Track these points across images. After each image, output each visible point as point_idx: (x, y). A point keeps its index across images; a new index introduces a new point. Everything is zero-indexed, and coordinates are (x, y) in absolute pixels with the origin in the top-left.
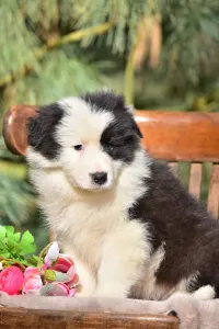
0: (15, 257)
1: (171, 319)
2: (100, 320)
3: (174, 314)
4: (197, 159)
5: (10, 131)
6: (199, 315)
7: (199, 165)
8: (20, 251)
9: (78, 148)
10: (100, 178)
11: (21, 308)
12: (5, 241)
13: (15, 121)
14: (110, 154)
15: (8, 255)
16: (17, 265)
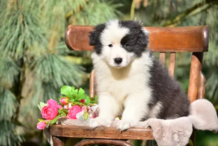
0: (77, 101)
1: (149, 130)
2: (113, 131)
3: (150, 127)
4: (164, 51)
5: (68, 38)
6: (162, 127)
7: (164, 54)
8: (79, 98)
9: (110, 46)
10: (118, 61)
11: (75, 126)
12: (72, 93)
13: (71, 33)
14: (126, 49)
15: (74, 100)
16: (78, 105)
